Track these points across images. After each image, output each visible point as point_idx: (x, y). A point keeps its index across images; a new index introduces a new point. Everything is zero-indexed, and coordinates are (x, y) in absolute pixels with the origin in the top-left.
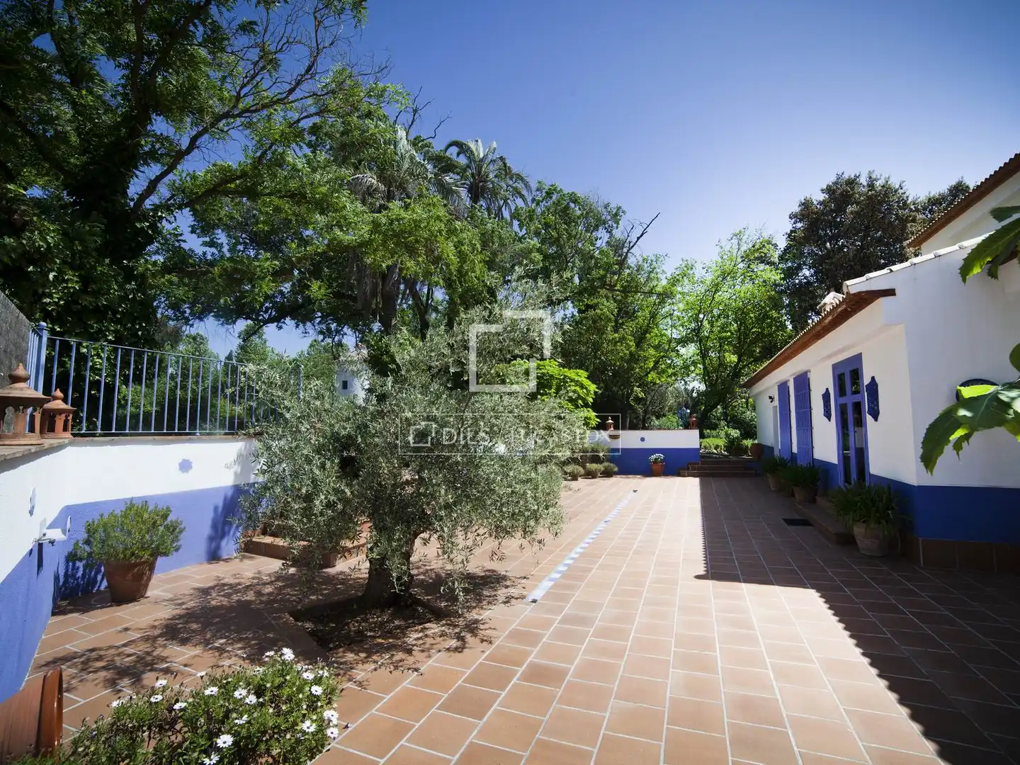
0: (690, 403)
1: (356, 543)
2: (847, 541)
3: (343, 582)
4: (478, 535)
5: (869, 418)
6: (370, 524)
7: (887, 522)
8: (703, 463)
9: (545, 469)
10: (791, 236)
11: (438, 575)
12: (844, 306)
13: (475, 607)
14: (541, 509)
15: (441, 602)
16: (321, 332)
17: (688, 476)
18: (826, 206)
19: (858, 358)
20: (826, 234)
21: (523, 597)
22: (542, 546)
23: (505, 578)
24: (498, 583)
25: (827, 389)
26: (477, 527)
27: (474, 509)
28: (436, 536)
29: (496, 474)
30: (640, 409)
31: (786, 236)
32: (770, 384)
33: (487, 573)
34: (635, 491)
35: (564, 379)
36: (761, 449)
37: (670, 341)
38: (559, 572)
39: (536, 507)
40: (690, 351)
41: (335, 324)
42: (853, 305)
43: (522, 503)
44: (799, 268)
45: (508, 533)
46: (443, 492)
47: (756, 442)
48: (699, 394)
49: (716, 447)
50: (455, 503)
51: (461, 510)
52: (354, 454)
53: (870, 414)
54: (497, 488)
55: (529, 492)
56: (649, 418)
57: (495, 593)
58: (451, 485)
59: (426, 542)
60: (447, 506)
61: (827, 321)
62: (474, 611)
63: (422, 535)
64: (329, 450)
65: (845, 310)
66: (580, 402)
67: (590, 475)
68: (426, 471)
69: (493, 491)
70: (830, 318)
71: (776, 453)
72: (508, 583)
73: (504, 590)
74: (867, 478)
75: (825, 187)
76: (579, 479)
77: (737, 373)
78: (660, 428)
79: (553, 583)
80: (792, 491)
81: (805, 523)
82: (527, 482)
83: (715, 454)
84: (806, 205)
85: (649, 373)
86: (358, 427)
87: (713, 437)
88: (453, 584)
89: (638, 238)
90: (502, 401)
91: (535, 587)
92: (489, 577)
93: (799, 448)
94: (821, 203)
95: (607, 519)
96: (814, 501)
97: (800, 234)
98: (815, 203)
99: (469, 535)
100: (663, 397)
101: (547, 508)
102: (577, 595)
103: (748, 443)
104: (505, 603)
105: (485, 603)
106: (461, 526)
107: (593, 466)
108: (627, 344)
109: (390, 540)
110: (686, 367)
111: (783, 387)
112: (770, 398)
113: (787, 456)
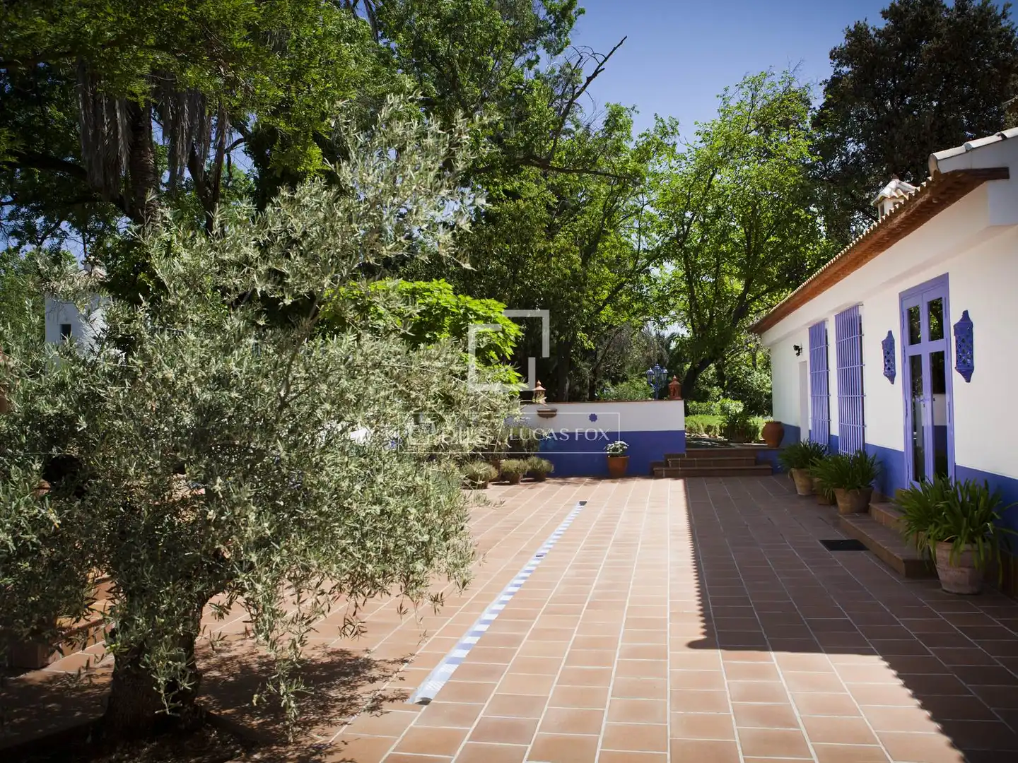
0: (666, 358)
1: (82, 623)
2: (922, 570)
3: (59, 697)
4: (322, 593)
5: (956, 378)
6: (109, 585)
7: (984, 540)
8: (690, 454)
9: (436, 468)
10: (833, 86)
11: (246, 668)
12: (927, 195)
13: (316, 723)
14: (435, 540)
15: (253, 717)
16: (15, 233)
17: (667, 476)
18: (889, 40)
19: (943, 280)
20: (886, 88)
21: (403, 697)
22: (438, 606)
23: (368, 664)
24: (358, 673)
25: (890, 333)
26: (318, 579)
27: (314, 545)
28: (241, 599)
29: (353, 480)
30: (586, 369)
31: (824, 87)
32: (797, 326)
33: (336, 658)
34: (583, 503)
35: (465, 314)
36: (779, 431)
37: (635, 256)
38: (465, 647)
39: (426, 537)
40: (669, 270)
41: (41, 219)
42: (943, 193)
43: (400, 530)
44: (841, 142)
45: (375, 586)
46: (252, 517)
47: (770, 419)
48: (682, 343)
49: (709, 429)
50: (276, 537)
51: (289, 549)
52: (75, 453)
53: (960, 371)
54: (354, 506)
55: (413, 511)
56: (600, 383)
57: (352, 693)
58: (267, 502)
59: (222, 612)
60: (262, 543)
61: (896, 221)
62: (317, 729)
63: (214, 599)
64: (21, 447)
65: (929, 202)
66: (493, 354)
67: (507, 478)
68: (219, 480)
69: (348, 512)
70: (903, 215)
71: (804, 437)
72: (375, 673)
73: (369, 687)
74: (951, 472)
75: (887, 8)
76: (490, 485)
77: (742, 310)
78: (619, 399)
79: (456, 666)
80: (834, 496)
81: (855, 545)
82: (409, 493)
83: (705, 440)
84: (858, 35)
85: (602, 308)
86: (81, 400)
87: (702, 413)
88: (277, 687)
89: (589, 79)
90: (360, 346)
91: (424, 676)
92: (340, 663)
93: (841, 428)
94: (879, 33)
95: (541, 551)
96: (865, 510)
97: (847, 84)
98: (872, 32)
99: (304, 595)
100: (622, 347)
101: (446, 537)
102: (499, 686)
103: (760, 422)
104: (372, 709)
105: (334, 712)
106: (290, 579)
107: (512, 464)
108: (569, 258)
109: (151, 613)
110: (662, 299)
111: (817, 333)
112: (796, 348)
113: (823, 442)
